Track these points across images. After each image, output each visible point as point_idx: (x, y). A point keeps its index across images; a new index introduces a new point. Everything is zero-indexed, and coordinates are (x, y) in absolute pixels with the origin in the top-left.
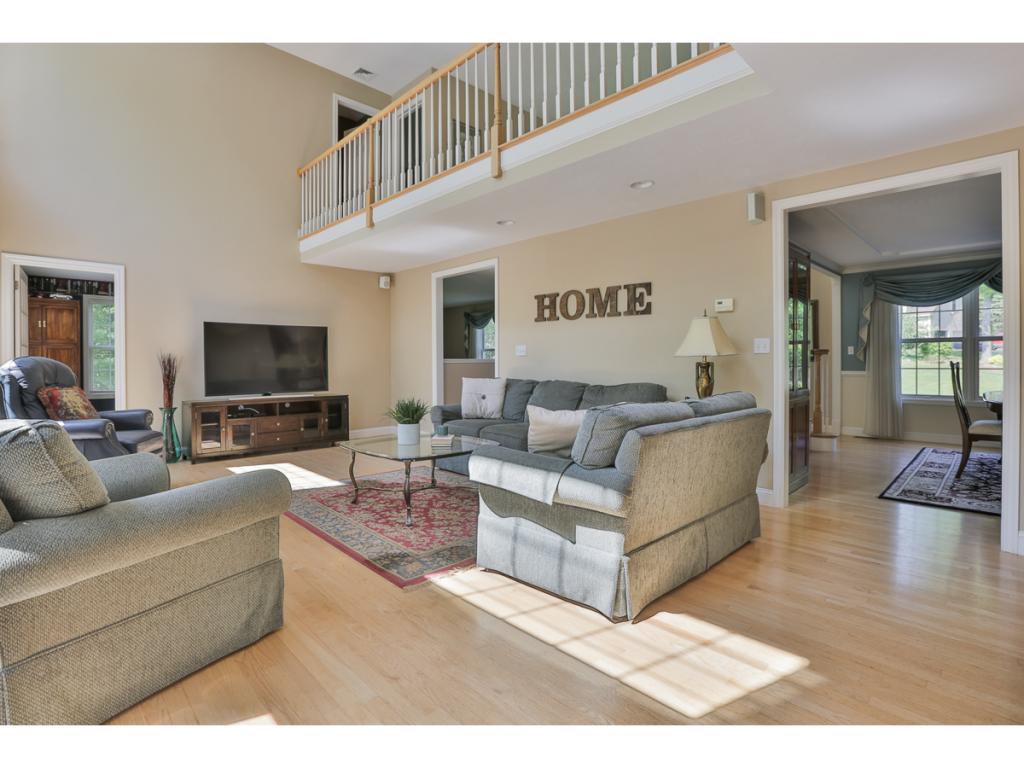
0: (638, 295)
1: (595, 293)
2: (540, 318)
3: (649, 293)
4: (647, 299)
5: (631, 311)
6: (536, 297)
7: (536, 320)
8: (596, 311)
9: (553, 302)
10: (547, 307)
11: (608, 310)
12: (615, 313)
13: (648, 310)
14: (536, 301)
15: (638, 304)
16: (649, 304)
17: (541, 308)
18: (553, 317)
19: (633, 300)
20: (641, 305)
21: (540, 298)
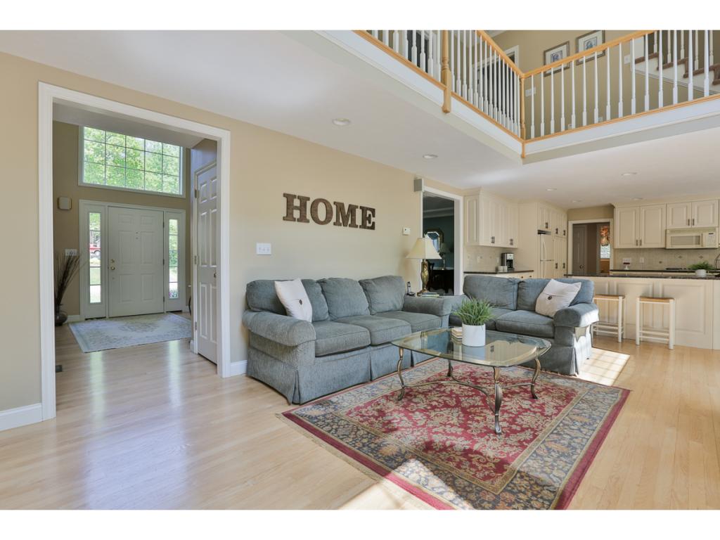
0: (368, 216)
1: (340, 206)
2: (289, 217)
3: (374, 216)
4: (373, 219)
5: (363, 226)
6: (285, 195)
7: (284, 219)
8: (341, 221)
9: (303, 205)
10: (296, 208)
11: (349, 222)
12: (353, 225)
13: (373, 228)
14: (285, 199)
15: (368, 222)
16: (374, 223)
17: (290, 207)
18: (303, 219)
19: (366, 219)
20: (370, 223)
21: (289, 198)
